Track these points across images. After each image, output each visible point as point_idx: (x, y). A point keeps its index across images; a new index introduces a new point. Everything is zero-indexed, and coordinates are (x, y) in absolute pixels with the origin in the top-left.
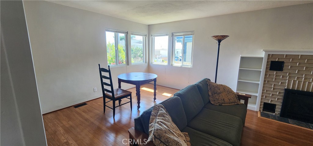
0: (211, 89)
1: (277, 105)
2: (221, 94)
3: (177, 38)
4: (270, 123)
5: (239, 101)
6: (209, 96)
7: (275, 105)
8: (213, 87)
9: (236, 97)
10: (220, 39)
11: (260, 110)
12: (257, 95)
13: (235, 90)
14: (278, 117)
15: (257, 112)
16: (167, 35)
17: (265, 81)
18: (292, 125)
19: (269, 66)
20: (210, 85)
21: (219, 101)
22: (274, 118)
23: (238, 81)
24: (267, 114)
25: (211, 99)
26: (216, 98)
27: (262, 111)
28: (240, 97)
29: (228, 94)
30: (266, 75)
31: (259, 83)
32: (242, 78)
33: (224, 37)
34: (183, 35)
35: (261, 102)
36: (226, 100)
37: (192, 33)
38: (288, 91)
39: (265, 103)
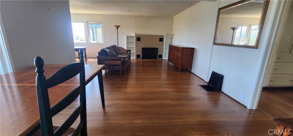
2: (121, 50)
3: (91, 25)
7: (140, 55)
8: (117, 47)
12: (134, 52)
13: (126, 49)
14: (141, 59)
16: (83, 22)
17: (136, 46)
18: (145, 60)
19: (136, 39)
23: (127, 46)
24: (138, 59)
25: (118, 52)
27: (136, 59)
28: (128, 51)
30: (136, 43)
31: (134, 47)
33: (119, 26)
34: (95, 23)
36: (123, 52)
37: (101, 23)
38: (143, 48)
39: (137, 55)
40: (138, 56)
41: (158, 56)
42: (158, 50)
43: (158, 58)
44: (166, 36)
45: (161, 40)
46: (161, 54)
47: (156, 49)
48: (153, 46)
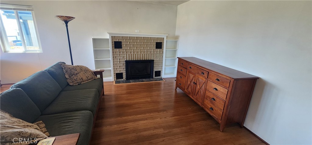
0: (67, 71)
1: (123, 73)
2: (79, 74)
4: (121, 86)
5: (96, 77)
6: (67, 79)
7: (122, 73)
8: (69, 69)
9: (92, 74)
10: (67, 20)
11: (115, 80)
12: (111, 69)
14: (125, 81)
15: (113, 82)
17: (113, 57)
18: (132, 83)
20: (65, 68)
21: (77, 81)
22: (123, 82)
23: (95, 60)
24: (119, 81)
26: (74, 79)
27: (116, 80)
29: (85, 72)
30: (113, 52)
31: (110, 59)
32: (98, 57)
33: (71, 18)
34: (14, 9)
35: (114, 73)
37: (30, 9)
38: (126, 62)
39: (117, 74)
40: (119, 76)
41: (154, 74)
42: (153, 63)
43: (154, 76)
44: (167, 38)
45: (159, 45)
46: (159, 70)
47: (151, 62)
48: (144, 57)
